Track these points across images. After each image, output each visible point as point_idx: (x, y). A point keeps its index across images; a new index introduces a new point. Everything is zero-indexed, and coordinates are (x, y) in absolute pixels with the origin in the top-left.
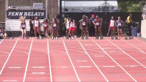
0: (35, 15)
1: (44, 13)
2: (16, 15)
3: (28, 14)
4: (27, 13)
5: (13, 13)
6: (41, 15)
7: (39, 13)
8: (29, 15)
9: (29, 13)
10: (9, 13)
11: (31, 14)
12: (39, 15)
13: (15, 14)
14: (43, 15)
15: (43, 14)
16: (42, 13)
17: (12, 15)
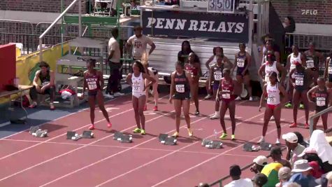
0: (218, 30)
1: (243, 25)
2: (166, 27)
3: (199, 26)
4: (197, 22)
5: (159, 20)
6: (236, 31)
7: (229, 24)
8: (201, 29)
9: (202, 22)
10: (150, 19)
11: (208, 26)
12: (230, 31)
13: (164, 23)
14: (241, 30)
15: (240, 28)
16: (238, 26)
17: (157, 27)
